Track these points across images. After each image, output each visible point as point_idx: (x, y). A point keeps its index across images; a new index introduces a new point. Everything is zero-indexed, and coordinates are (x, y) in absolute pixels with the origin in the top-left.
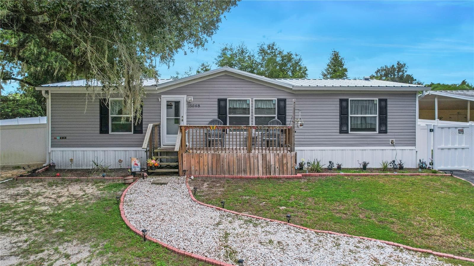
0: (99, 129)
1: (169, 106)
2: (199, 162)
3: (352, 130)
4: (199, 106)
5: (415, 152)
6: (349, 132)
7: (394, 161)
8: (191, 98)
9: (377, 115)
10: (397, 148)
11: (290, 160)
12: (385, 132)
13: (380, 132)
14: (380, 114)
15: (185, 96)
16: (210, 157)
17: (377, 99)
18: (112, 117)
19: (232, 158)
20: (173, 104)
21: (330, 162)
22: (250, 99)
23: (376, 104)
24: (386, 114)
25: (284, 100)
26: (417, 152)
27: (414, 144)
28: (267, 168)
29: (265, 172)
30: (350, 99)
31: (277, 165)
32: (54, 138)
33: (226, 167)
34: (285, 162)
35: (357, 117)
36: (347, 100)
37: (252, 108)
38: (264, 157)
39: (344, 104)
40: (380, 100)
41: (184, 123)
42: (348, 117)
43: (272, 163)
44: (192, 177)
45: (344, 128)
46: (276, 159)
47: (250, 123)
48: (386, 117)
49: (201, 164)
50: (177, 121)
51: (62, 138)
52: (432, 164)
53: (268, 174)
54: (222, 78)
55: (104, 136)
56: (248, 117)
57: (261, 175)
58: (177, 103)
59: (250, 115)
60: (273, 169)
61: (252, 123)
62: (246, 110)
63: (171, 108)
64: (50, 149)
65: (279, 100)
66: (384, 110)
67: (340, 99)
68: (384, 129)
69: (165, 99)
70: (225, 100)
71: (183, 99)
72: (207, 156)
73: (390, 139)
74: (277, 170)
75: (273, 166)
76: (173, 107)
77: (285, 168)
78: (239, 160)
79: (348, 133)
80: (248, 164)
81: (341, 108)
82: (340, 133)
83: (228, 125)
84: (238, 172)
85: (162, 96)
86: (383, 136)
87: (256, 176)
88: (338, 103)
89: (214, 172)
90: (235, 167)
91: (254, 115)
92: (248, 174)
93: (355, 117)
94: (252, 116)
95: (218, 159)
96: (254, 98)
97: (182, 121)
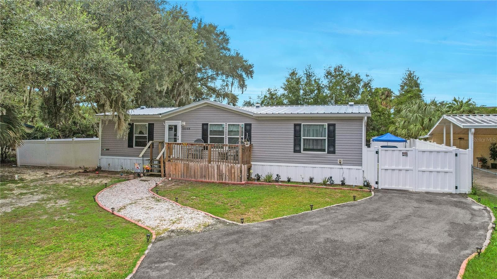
0: (127, 144)
1: (170, 128)
2: (175, 169)
3: (305, 150)
4: (189, 129)
5: (361, 171)
6: (302, 152)
7: (331, 177)
8: (184, 123)
9: (326, 138)
10: (343, 167)
11: (237, 170)
12: (334, 152)
13: (329, 152)
14: (329, 137)
15: (181, 121)
16: (182, 165)
17: (327, 124)
18: (135, 136)
19: (197, 167)
20: (174, 128)
21: (277, 175)
22: (225, 124)
23: (326, 128)
24: (334, 136)
25: (250, 125)
26: (363, 171)
27: (361, 164)
28: (220, 175)
29: (219, 178)
30: (302, 124)
31: (227, 174)
32: (102, 150)
33: (193, 173)
34: (233, 171)
35: (310, 139)
36: (300, 125)
37: (226, 131)
38: (218, 167)
39: (298, 128)
40: (329, 125)
41: (179, 141)
42: (300, 140)
43: (224, 172)
44: (170, 179)
45: (298, 149)
46: (227, 169)
47: (225, 143)
48: (334, 140)
49: (177, 170)
50: (175, 140)
51: (108, 150)
52: (377, 183)
53: (221, 180)
54: (205, 107)
55: (130, 149)
56: (224, 137)
57: (216, 181)
58: (176, 126)
59: (224, 136)
60: (224, 177)
61: (226, 142)
62: (222, 132)
63: (172, 130)
64: (100, 157)
65: (246, 125)
66: (333, 134)
67: (294, 124)
68: (332, 149)
69: (167, 124)
70: (207, 124)
71: (179, 123)
72: (180, 164)
73: (338, 159)
74: (227, 177)
75: (224, 175)
76: (173, 129)
77: (233, 176)
78: (201, 169)
79: (300, 152)
80: (208, 172)
81: (295, 131)
82: (294, 152)
83: (209, 143)
84: (201, 177)
85: (166, 122)
86: (331, 156)
87: (213, 181)
88: (293, 127)
89: (185, 177)
90: (199, 173)
91: (227, 136)
92: (207, 179)
93: (307, 139)
94: (226, 137)
95: (188, 167)
96: (228, 123)
97: (178, 139)
